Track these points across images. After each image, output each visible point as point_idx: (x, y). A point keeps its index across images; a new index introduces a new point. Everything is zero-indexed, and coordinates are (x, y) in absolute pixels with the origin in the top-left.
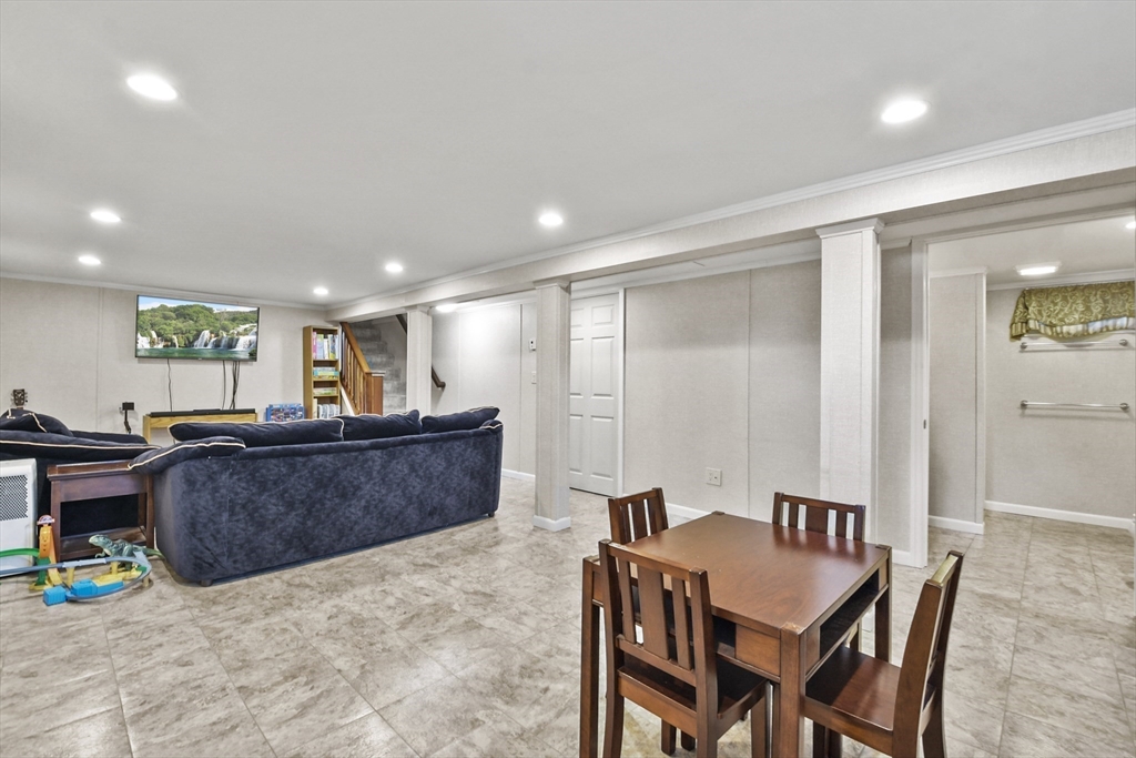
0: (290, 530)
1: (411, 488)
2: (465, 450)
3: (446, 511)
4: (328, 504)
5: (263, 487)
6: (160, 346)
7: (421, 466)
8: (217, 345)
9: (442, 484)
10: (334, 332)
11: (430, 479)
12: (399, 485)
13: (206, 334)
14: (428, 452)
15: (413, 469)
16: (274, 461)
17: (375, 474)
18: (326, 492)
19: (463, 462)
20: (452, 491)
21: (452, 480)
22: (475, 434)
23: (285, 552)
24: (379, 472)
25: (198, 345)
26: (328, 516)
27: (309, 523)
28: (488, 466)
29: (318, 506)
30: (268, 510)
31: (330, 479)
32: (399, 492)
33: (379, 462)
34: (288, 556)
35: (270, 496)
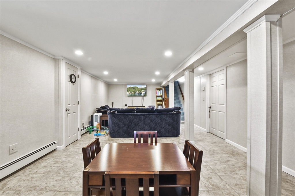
0: (125, 130)
1: (151, 126)
2: (166, 118)
3: (161, 133)
4: (132, 126)
5: (120, 121)
6: (130, 94)
7: (153, 120)
8: (139, 94)
9: (160, 126)
10: (161, 89)
11: (156, 124)
12: (148, 124)
13: (137, 92)
14: (155, 117)
15: (151, 121)
16: (121, 116)
17: (142, 121)
18: (132, 123)
19: (166, 121)
20: (163, 128)
21: (163, 125)
22: (169, 114)
23: (124, 134)
24: (143, 121)
25: (136, 94)
26: (132, 129)
27: (129, 129)
28: (174, 123)
29: (130, 126)
30: (121, 125)
31: (132, 121)
32: (148, 126)
33: (143, 118)
34: (125, 135)
35: (121, 123)
